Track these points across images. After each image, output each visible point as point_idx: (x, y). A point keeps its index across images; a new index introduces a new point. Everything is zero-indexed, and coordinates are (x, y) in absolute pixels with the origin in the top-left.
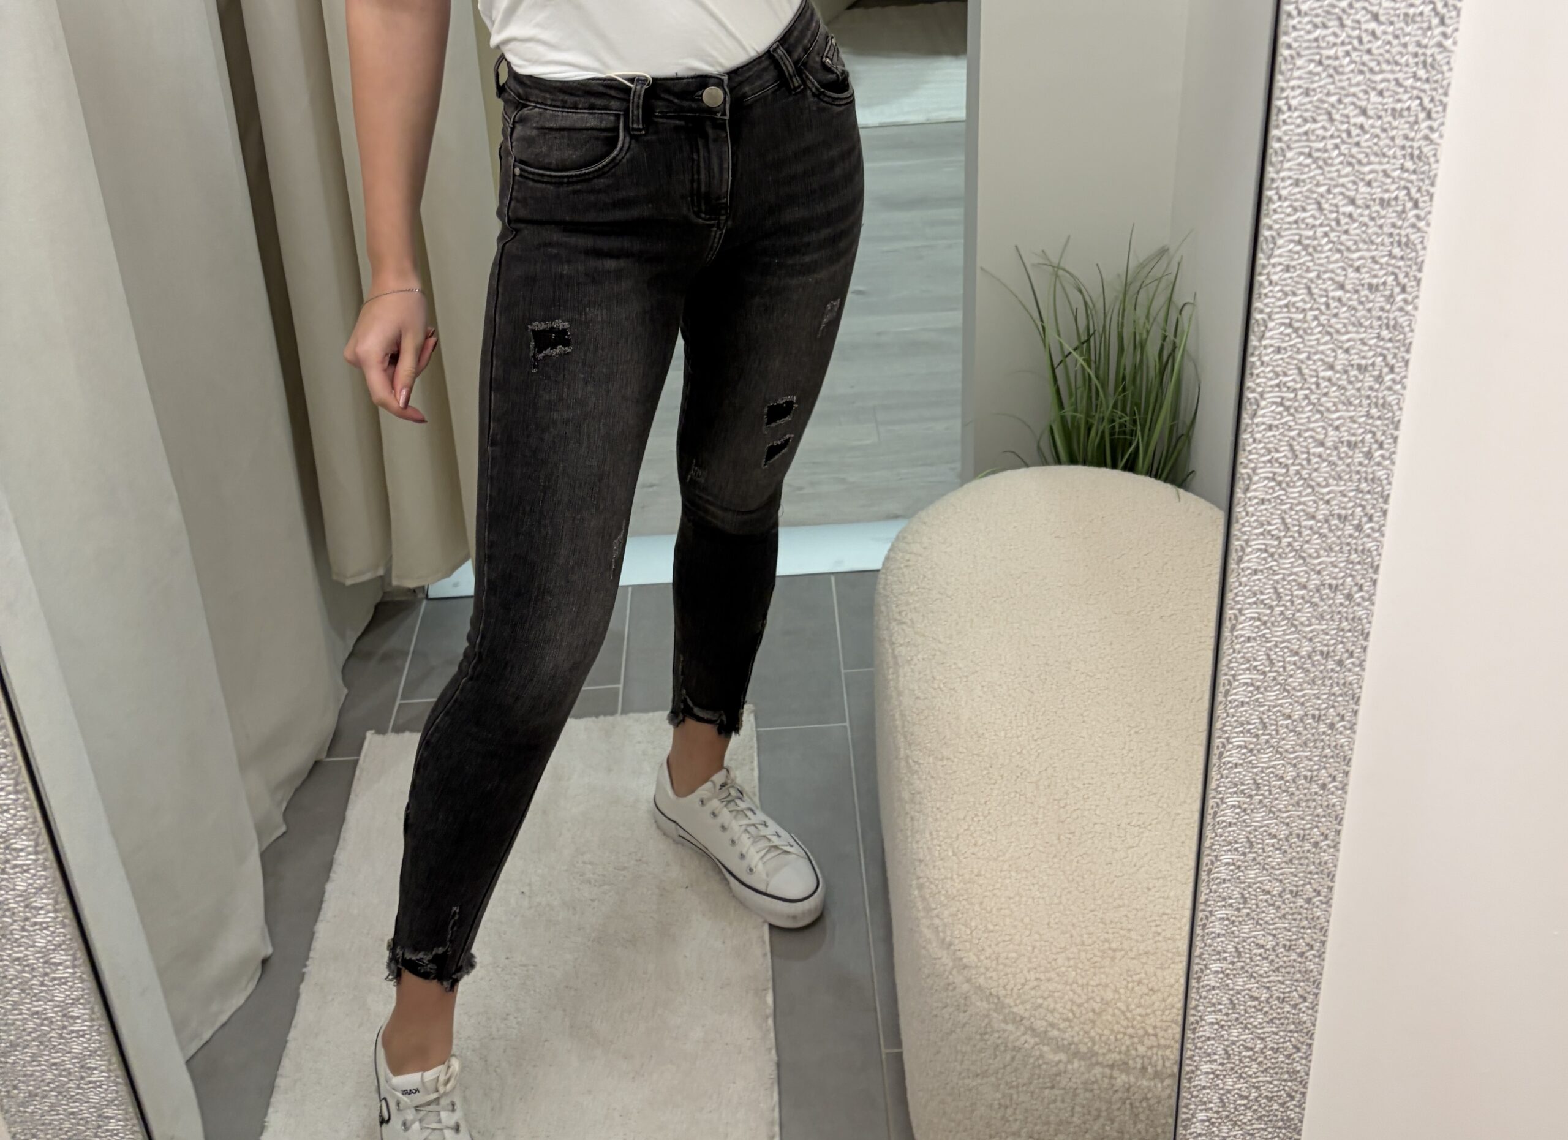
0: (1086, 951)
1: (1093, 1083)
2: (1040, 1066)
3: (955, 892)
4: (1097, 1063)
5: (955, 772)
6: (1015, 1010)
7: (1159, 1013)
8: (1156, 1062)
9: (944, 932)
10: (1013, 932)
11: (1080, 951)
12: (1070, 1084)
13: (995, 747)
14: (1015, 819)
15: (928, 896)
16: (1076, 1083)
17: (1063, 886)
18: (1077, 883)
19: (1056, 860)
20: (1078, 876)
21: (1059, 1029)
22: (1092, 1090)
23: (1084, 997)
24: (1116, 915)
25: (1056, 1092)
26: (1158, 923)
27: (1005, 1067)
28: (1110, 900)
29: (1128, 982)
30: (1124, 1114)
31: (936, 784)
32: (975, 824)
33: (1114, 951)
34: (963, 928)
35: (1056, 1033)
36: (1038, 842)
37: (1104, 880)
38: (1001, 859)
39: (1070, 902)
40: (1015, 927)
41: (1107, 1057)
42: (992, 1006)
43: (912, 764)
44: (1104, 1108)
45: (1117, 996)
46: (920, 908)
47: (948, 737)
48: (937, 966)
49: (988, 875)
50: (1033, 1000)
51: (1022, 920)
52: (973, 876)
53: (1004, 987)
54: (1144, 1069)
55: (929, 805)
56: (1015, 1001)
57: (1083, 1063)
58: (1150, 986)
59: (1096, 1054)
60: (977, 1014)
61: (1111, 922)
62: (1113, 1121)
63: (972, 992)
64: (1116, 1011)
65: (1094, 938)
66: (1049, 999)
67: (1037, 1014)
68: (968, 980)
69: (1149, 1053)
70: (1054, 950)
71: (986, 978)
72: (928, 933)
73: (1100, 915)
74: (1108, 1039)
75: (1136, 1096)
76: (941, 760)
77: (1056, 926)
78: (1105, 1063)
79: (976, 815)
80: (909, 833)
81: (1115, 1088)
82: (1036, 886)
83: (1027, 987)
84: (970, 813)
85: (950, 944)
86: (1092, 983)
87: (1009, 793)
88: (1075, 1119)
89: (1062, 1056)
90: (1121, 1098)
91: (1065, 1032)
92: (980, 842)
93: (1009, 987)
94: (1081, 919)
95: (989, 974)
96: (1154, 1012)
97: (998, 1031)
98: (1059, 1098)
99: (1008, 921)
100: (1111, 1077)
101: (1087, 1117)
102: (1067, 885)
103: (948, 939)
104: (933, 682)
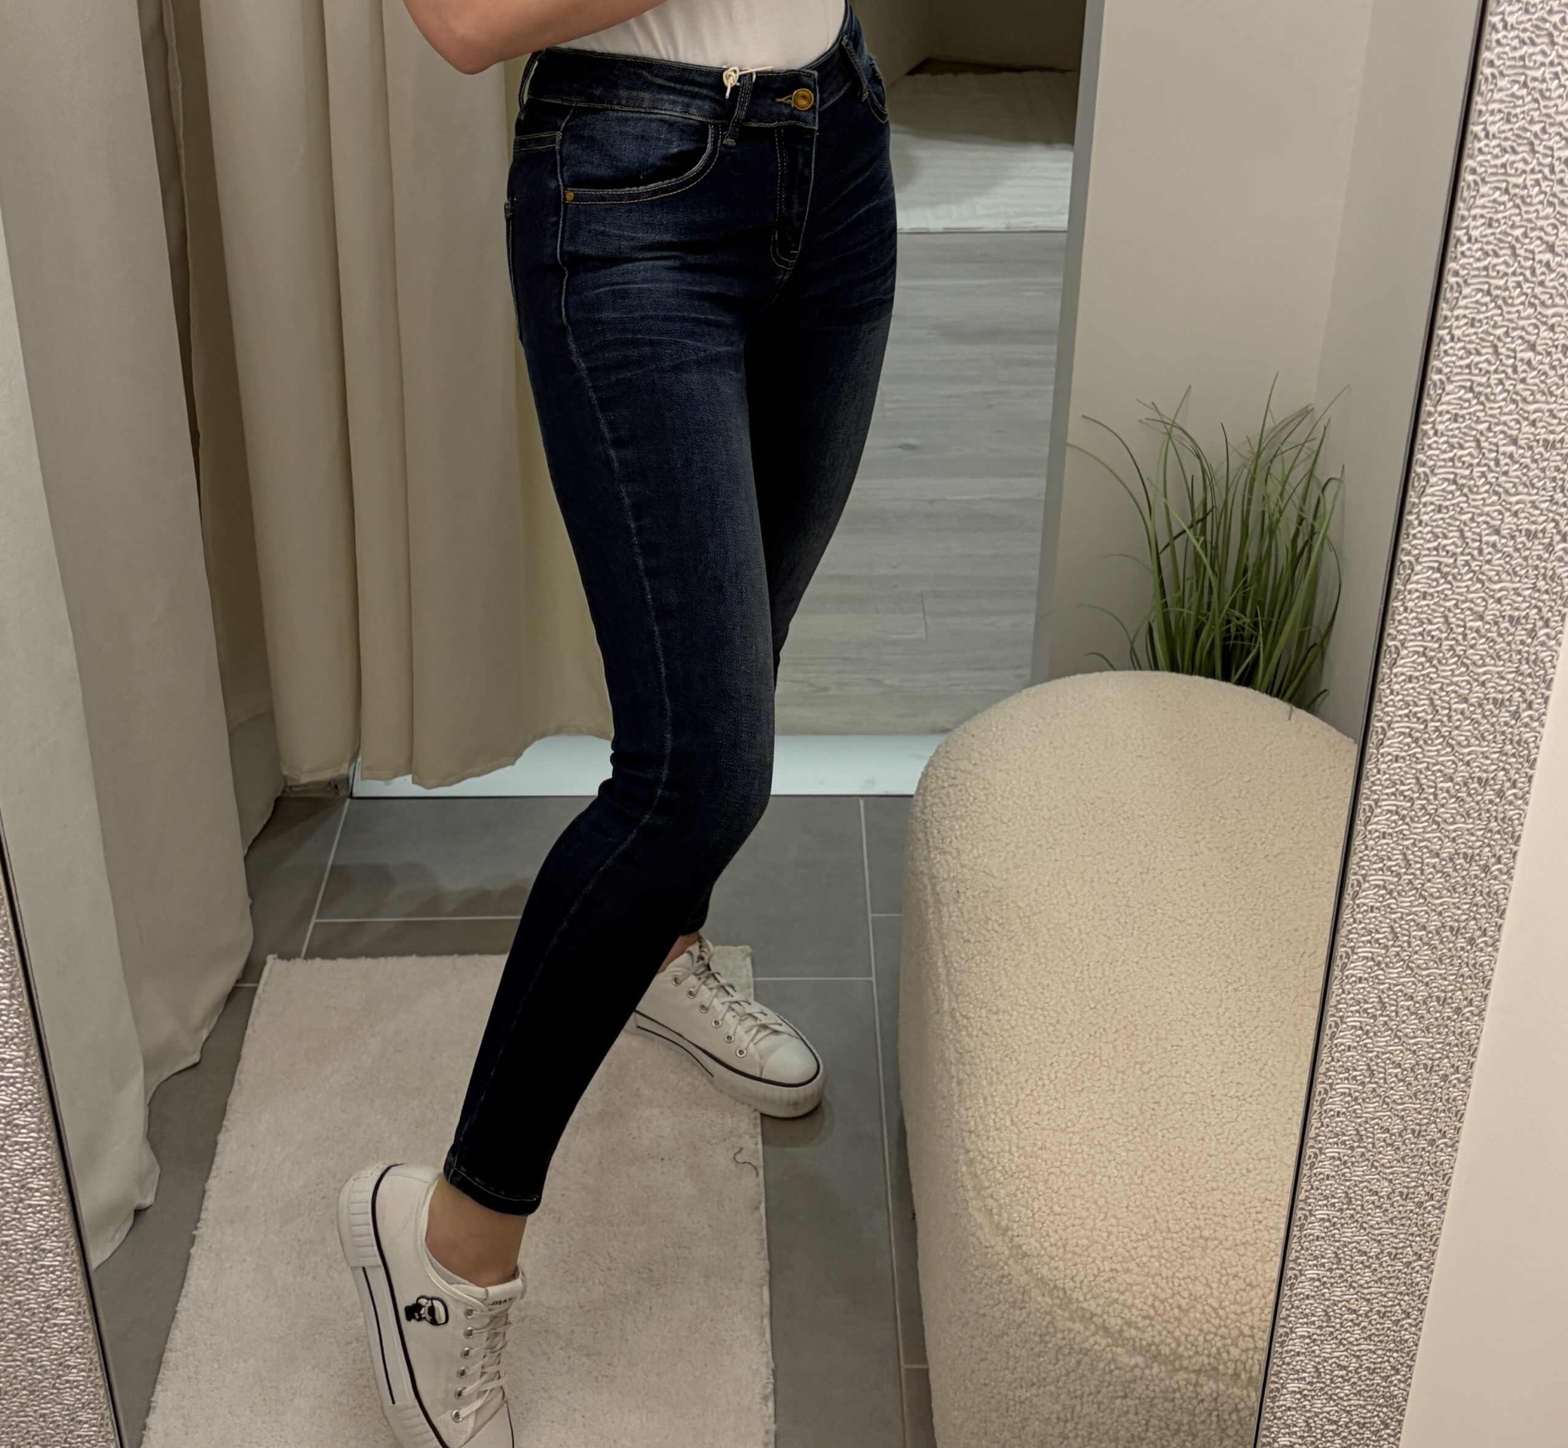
0: (1172, 1239)
1: (1174, 1391)
2: (1111, 1371)
3: (1014, 1167)
4: (1181, 1368)
5: (1013, 1028)
6: (1085, 1305)
7: (1257, 1311)
8: (1252, 1366)
9: (1000, 1215)
10: (1085, 1214)
11: (1165, 1239)
12: (1147, 1392)
13: (1063, 1000)
14: (1087, 1084)
15: (979, 1172)
16: (1154, 1391)
17: (1146, 1164)
18: (1163, 1161)
19: (1136, 1133)
20: (1163, 1153)
21: (1137, 1328)
22: (1173, 1400)
23: (1169, 1291)
24: (1209, 1199)
25: (1130, 1402)
26: (1259, 1209)
27: (1068, 1374)
28: (1203, 1182)
29: (1222, 1275)
30: (1209, 1429)
31: (991, 1041)
32: (1039, 1089)
33: (1206, 1240)
34: (1024, 1210)
35: (1133, 1332)
36: (1115, 1111)
37: (1196, 1158)
38: (1070, 1130)
39: (1153, 1183)
40: (1088, 1209)
41: (1194, 1361)
42: (1058, 1301)
43: (960, 1019)
44: (1185, 1422)
45: (1208, 1291)
46: (969, 1187)
47: (1005, 987)
48: (989, 1256)
49: (1055, 1149)
50: (1107, 1295)
51: (1096, 1202)
52: (1035, 1149)
53: (1072, 1279)
54: (1236, 1375)
55: (983, 1065)
56: (1085, 1295)
57: (1163, 1368)
58: (1248, 1280)
59: (1181, 1357)
60: (1038, 1310)
61: (1203, 1207)
62: (1195, 1436)
63: (1032, 1285)
64: (1207, 1308)
65: (1183, 1224)
66: (1127, 1294)
67: (1111, 1309)
68: (1028, 1271)
69: (1244, 1357)
70: (1134, 1237)
71: (1050, 1269)
72: (979, 1218)
73: (1190, 1199)
74: (1196, 1339)
75: (1226, 1406)
76: (997, 1013)
77: (1136, 1210)
78: (1191, 1368)
79: (1040, 1079)
80: (956, 1099)
81: (1200, 1398)
82: (1113, 1164)
83: (1100, 1279)
84: (1034, 1076)
85: (1007, 1229)
86: (1178, 1274)
87: (1081, 1054)
88: (1150, 1434)
89: (1140, 1360)
90: (1206, 1409)
91: (1144, 1332)
92: (1045, 1109)
93: (1077, 1279)
94: (1167, 1202)
95: (1053, 1264)
96: (1251, 1310)
97: (1063, 1332)
98: (1132, 1410)
99: (1078, 1202)
100: (1197, 1384)
101: (1166, 1431)
102: (1150, 1163)
103: (1004, 1223)
104: (986, 923)
